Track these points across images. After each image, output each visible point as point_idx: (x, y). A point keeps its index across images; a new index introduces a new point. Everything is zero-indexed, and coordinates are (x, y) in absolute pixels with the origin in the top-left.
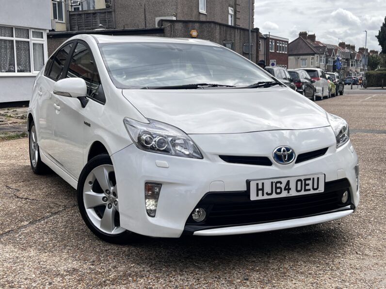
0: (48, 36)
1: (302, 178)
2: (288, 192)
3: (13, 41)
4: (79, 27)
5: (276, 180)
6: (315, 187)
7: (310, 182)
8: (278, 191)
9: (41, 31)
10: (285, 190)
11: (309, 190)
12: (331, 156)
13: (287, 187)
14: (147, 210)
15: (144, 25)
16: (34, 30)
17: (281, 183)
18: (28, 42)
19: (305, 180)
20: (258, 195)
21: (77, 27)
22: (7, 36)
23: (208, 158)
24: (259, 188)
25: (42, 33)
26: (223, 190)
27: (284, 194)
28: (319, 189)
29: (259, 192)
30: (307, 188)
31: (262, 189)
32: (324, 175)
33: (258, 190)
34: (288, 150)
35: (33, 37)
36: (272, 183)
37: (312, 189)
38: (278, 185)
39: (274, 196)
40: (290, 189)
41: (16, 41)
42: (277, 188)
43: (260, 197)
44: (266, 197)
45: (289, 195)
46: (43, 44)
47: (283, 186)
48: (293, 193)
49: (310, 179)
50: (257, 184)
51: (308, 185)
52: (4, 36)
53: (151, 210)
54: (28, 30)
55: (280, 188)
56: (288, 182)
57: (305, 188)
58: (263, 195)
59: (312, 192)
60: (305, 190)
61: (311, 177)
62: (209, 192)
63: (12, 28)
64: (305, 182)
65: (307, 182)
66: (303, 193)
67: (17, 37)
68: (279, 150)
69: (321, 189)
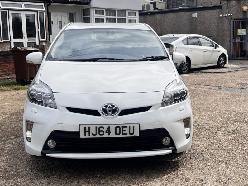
0: (140, 14)
1: (120, 126)
2: (109, 135)
3: (115, 18)
4: (173, 6)
5: (99, 126)
6: (131, 132)
7: (127, 129)
8: (101, 133)
9: (135, 11)
10: (106, 133)
11: (126, 134)
12: (153, 112)
13: (108, 131)
14: (27, 138)
15: (216, 3)
16: (129, 11)
17: (103, 128)
18: (126, 19)
19: (123, 127)
20: (85, 135)
21: (171, 6)
22: (112, 16)
23: (59, 109)
24: (86, 130)
25: (135, 12)
26: (63, 130)
27: (106, 135)
28: (134, 134)
29: (86, 132)
30: (124, 132)
31: (89, 131)
32: (138, 125)
33: (85, 131)
34: (113, 106)
35: (129, 15)
36: (96, 128)
37: (128, 134)
38: (101, 129)
39: (98, 136)
40: (111, 132)
41: (117, 18)
42: (100, 131)
43: (87, 136)
44: (91, 136)
45: (109, 136)
46: (136, 20)
47: (105, 130)
48: (113, 135)
49: (127, 127)
50: (85, 128)
51: (125, 131)
52: (110, 16)
53: (28, 138)
54: (126, 11)
55: (103, 131)
56: (109, 128)
57: (123, 132)
58: (89, 135)
59: (129, 135)
60: (123, 134)
61: (128, 126)
62: (55, 130)
63: (115, 10)
64: (123, 129)
65: (124, 129)
66: (121, 136)
67: (118, 16)
68: (106, 106)
69: (137, 134)
